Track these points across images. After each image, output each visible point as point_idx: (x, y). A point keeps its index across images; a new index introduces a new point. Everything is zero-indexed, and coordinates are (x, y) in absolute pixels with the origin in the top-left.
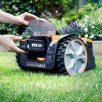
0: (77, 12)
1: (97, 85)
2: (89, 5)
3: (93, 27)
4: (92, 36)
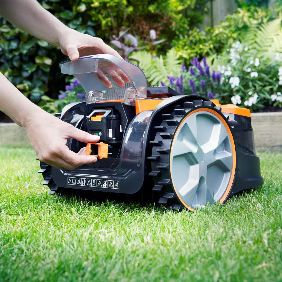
0: (209, 33)
1: (265, 236)
2: (243, 15)
3: (255, 75)
4: (252, 100)
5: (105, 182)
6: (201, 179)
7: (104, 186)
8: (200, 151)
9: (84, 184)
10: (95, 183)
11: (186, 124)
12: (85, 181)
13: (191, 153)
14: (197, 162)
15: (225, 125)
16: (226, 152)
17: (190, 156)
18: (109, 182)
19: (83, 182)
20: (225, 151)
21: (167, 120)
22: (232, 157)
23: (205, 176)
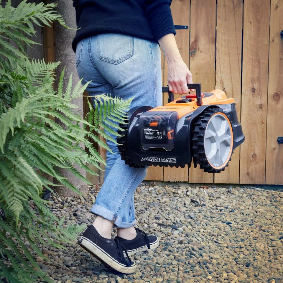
5: (167, 159)
6: (218, 150)
7: (166, 161)
8: (217, 135)
9: (152, 161)
10: (160, 160)
11: (211, 121)
12: (153, 159)
13: (213, 137)
14: (215, 142)
15: (228, 121)
16: (229, 136)
17: (212, 138)
18: (169, 159)
19: (152, 160)
20: (227, 135)
21: (202, 120)
22: (231, 138)
23: (219, 149)
